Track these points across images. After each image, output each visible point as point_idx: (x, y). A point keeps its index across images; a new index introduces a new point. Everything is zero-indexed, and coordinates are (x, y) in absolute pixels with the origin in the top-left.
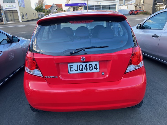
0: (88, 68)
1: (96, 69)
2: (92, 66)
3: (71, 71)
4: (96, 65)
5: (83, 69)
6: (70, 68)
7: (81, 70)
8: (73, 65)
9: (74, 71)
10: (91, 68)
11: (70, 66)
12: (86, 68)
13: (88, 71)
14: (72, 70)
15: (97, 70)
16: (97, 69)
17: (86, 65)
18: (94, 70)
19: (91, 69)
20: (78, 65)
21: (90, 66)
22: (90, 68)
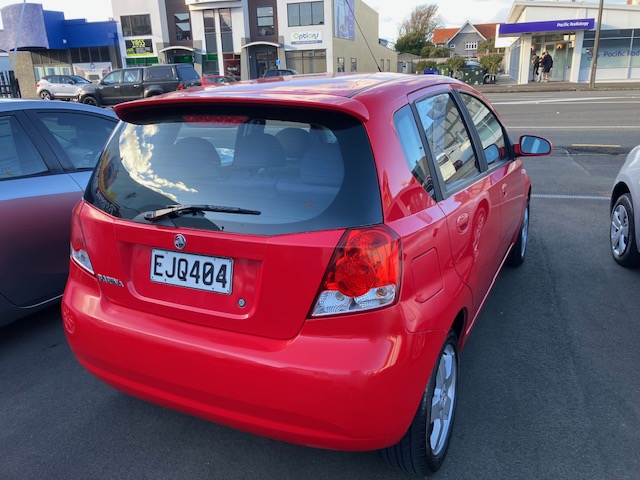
0: (201, 274)
1: (221, 284)
2: (211, 271)
3: (156, 274)
4: (224, 268)
5: (188, 276)
6: (156, 264)
7: (181, 275)
8: (162, 257)
9: (164, 274)
10: (210, 275)
11: (157, 256)
12: (195, 273)
13: (201, 286)
14: (159, 270)
15: (224, 286)
16: (224, 282)
17: (197, 264)
18: (217, 287)
19: (208, 279)
20: (175, 259)
21: (208, 268)
22: (205, 276)
